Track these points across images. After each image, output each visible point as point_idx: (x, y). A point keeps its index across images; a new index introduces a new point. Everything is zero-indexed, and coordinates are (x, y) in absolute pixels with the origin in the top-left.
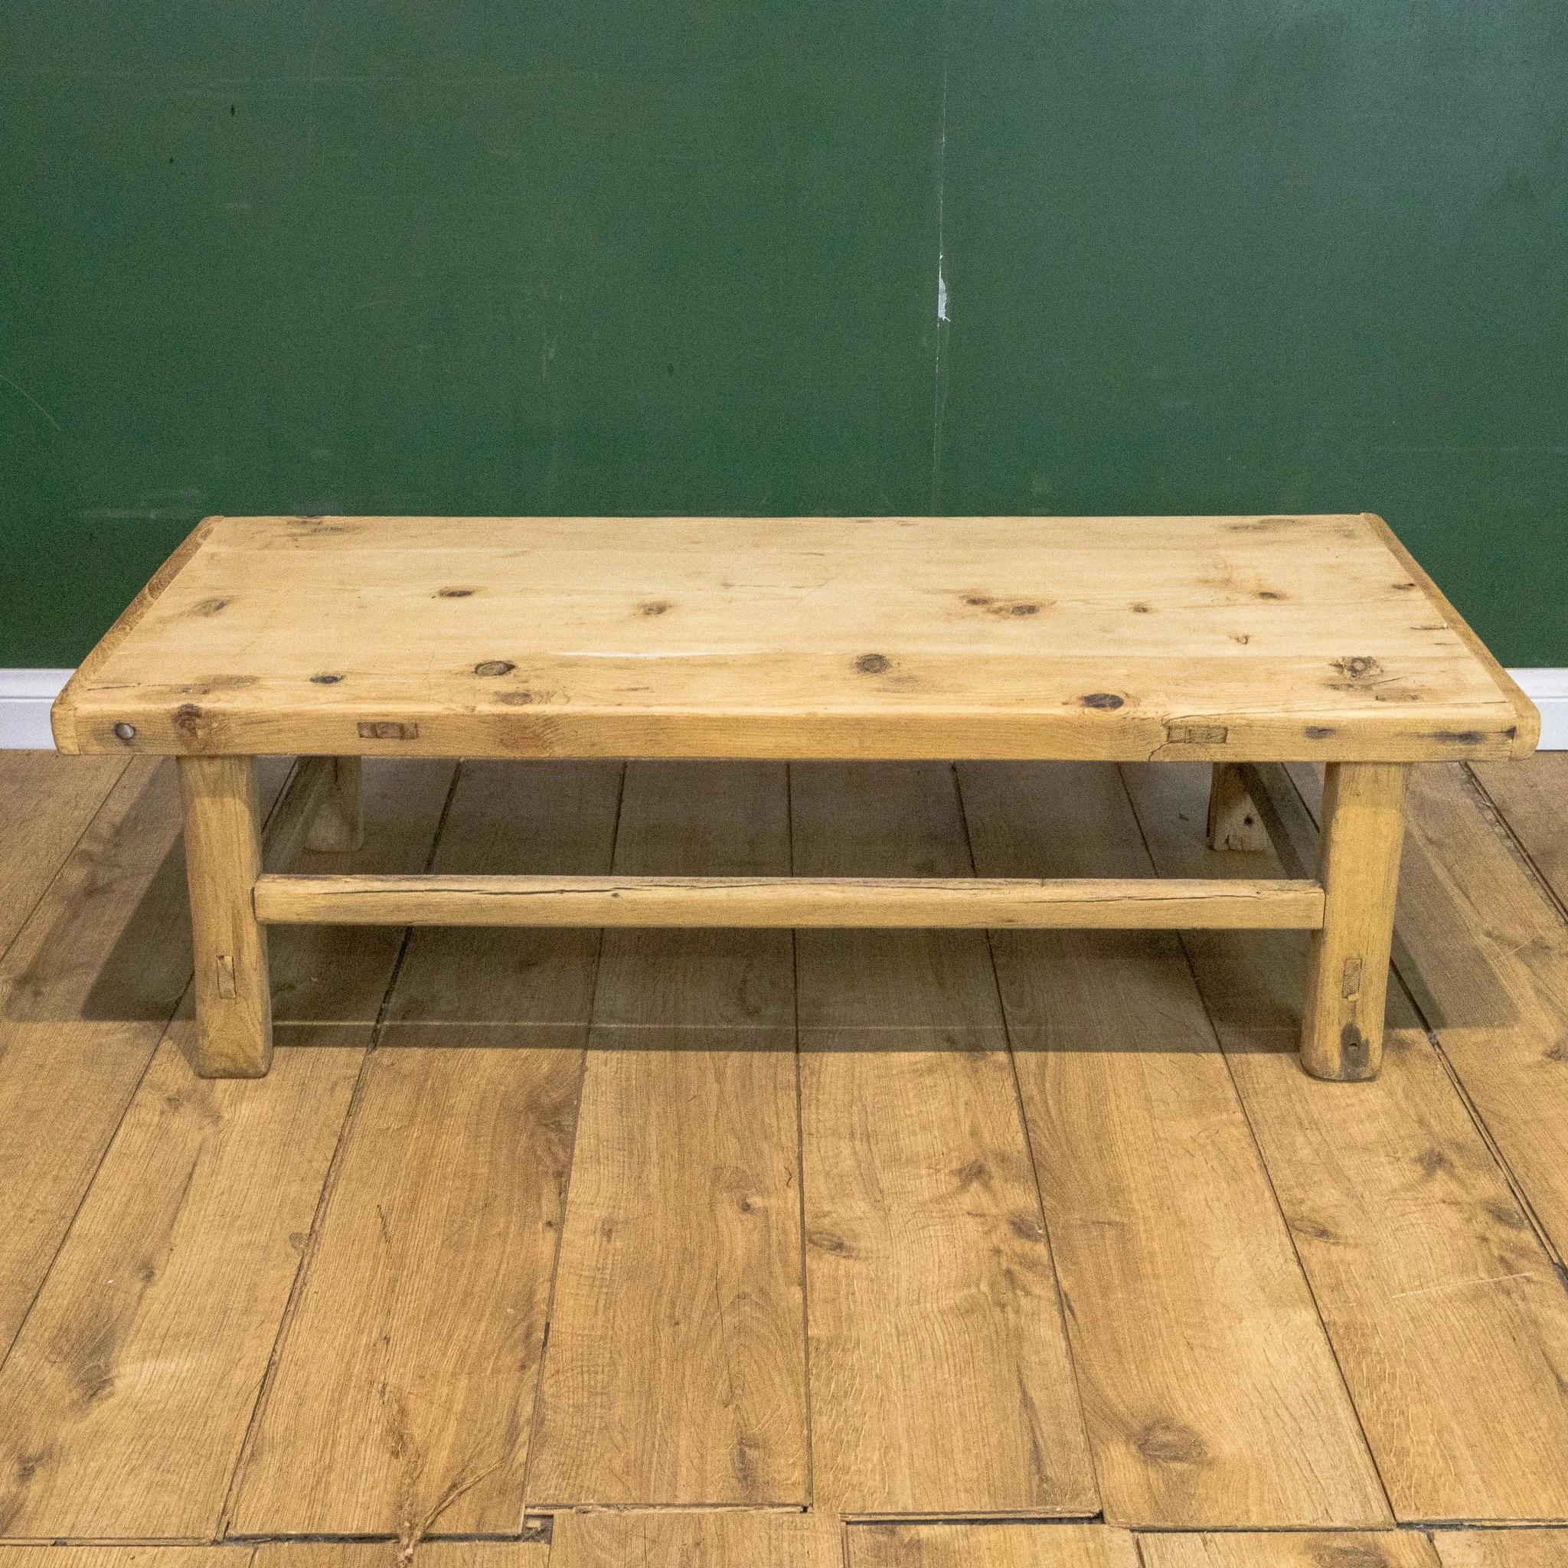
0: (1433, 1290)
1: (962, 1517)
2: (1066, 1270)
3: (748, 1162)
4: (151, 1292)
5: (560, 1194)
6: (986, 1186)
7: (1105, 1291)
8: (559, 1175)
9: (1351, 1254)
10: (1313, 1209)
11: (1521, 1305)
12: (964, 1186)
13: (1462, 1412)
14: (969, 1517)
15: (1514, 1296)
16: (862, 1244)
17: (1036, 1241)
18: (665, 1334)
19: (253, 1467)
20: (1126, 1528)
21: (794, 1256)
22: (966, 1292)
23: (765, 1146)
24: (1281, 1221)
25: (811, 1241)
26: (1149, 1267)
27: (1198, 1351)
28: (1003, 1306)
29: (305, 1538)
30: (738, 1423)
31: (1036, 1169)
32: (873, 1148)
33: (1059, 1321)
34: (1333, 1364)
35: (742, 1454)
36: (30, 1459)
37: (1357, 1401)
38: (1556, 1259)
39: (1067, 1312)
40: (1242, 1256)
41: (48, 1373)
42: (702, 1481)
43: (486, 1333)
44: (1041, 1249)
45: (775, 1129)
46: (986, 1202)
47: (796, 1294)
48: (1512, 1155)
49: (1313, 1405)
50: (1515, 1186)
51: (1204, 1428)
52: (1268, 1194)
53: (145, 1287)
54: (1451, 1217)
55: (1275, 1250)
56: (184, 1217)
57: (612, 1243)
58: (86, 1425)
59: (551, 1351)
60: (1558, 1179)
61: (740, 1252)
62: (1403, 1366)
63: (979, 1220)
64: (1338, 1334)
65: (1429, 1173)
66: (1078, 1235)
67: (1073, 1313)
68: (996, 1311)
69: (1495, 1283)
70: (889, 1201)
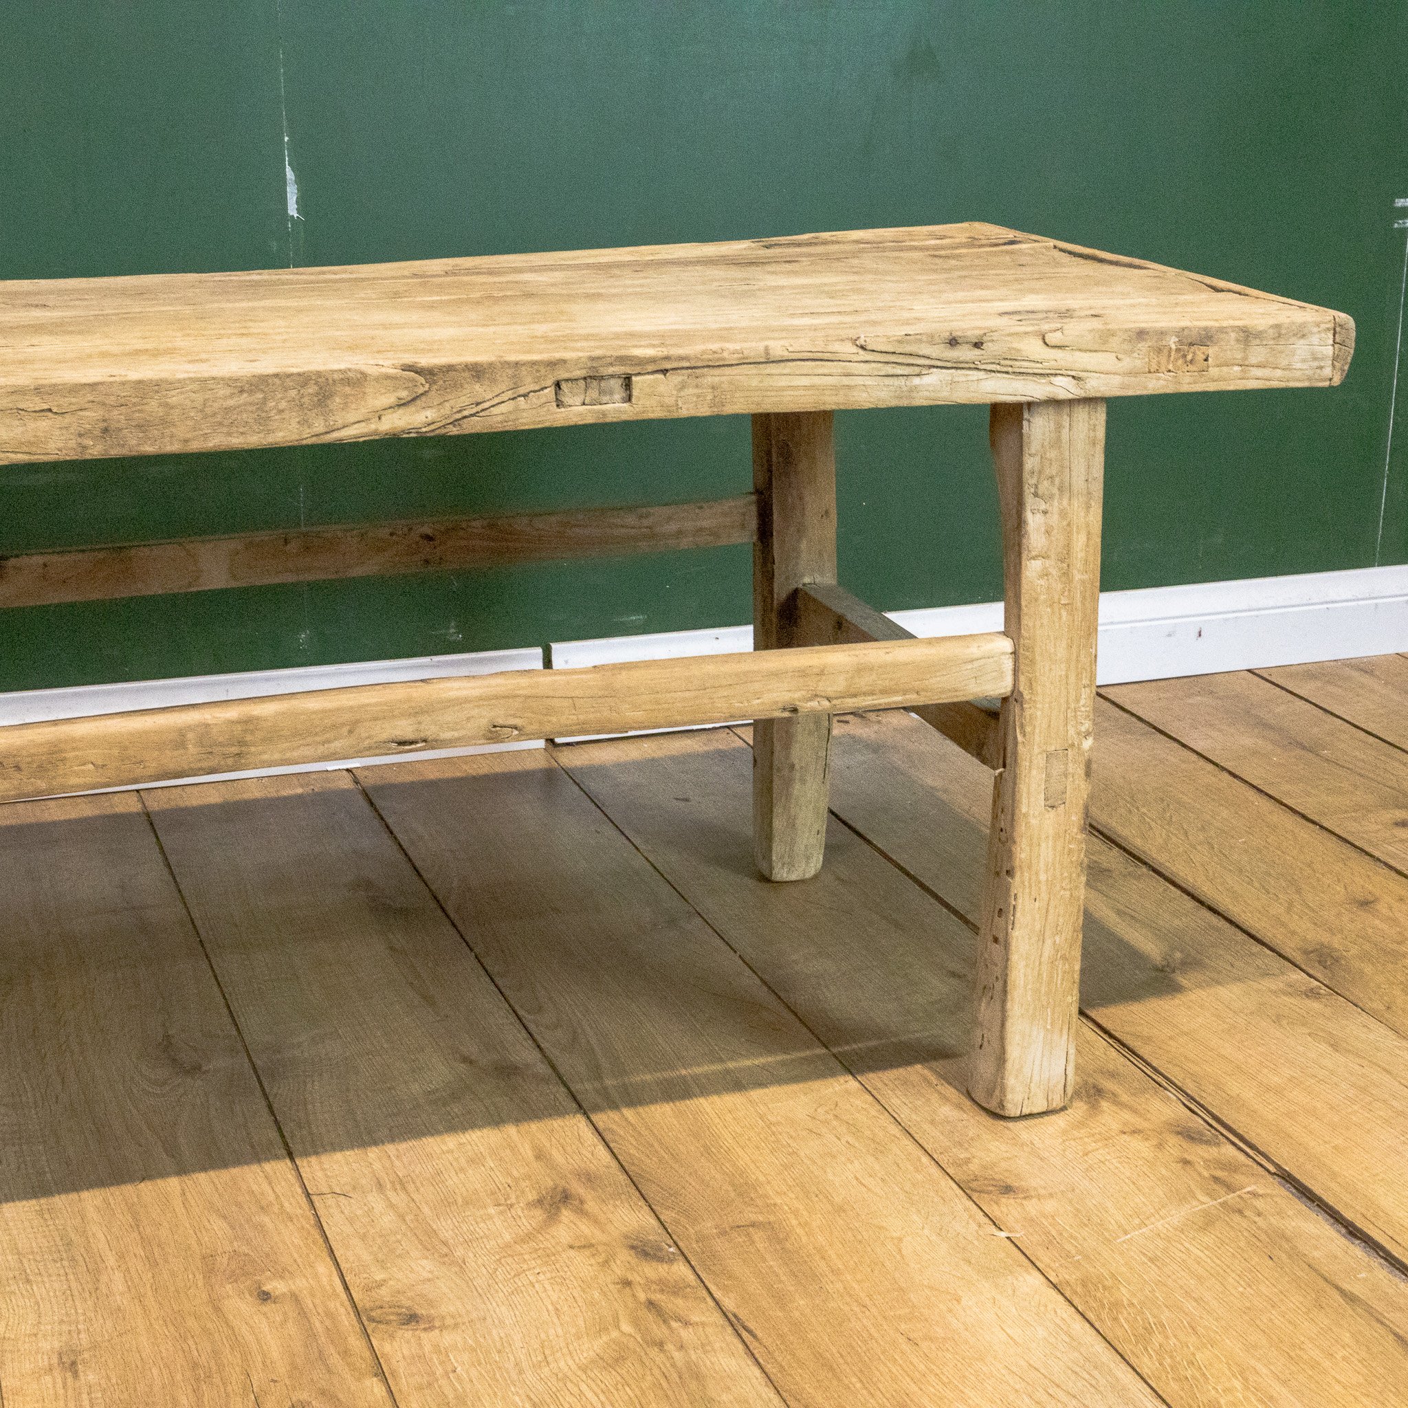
0: (1160, 1225)
2: (725, 1289)
3: (248, 1242)
6: (581, 1211)
7: (781, 1301)
9: (1050, 1206)
10: (985, 1167)
11: (1261, 1222)
12: (552, 1216)
13: (1255, 1347)
15: (1248, 1213)
16: (444, 1309)
17: (671, 1261)
21: (356, 1343)
22: (605, 1338)
23: (266, 1220)
24: (954, 1185)
25: (372, 1320)
26: (822, 1264)
27: (924, 1345)
28: (661, 1345)
31: (636, 1182)
32: (415, 1196)
33: (740, 1347)
34: (1088, 1327)
37: (1133, 1360)
38: (1272, 1169)
39: (745, 1334)
40: (926, 1231)
44: (681, 1270)
45: (272, 1197)
46: (586, 1229)
47: (378, 1389)
49: (1087, 1377)
50: (1193, 1103)
52: (925, 1160)
54: (1140, 1147)
55: (962, 1215)
57: (82, 1378)
60: (1235, 1087)
61: (275, 1353)
62: (1167, 1313)
63: (587, 1252)
64: (1076, 1293)
65: (1094, 1107)
66: (720, 1245)
67: (754, 1336)
68: (654, 1352)
69: (1221, 1204)
70: (459, 1252)
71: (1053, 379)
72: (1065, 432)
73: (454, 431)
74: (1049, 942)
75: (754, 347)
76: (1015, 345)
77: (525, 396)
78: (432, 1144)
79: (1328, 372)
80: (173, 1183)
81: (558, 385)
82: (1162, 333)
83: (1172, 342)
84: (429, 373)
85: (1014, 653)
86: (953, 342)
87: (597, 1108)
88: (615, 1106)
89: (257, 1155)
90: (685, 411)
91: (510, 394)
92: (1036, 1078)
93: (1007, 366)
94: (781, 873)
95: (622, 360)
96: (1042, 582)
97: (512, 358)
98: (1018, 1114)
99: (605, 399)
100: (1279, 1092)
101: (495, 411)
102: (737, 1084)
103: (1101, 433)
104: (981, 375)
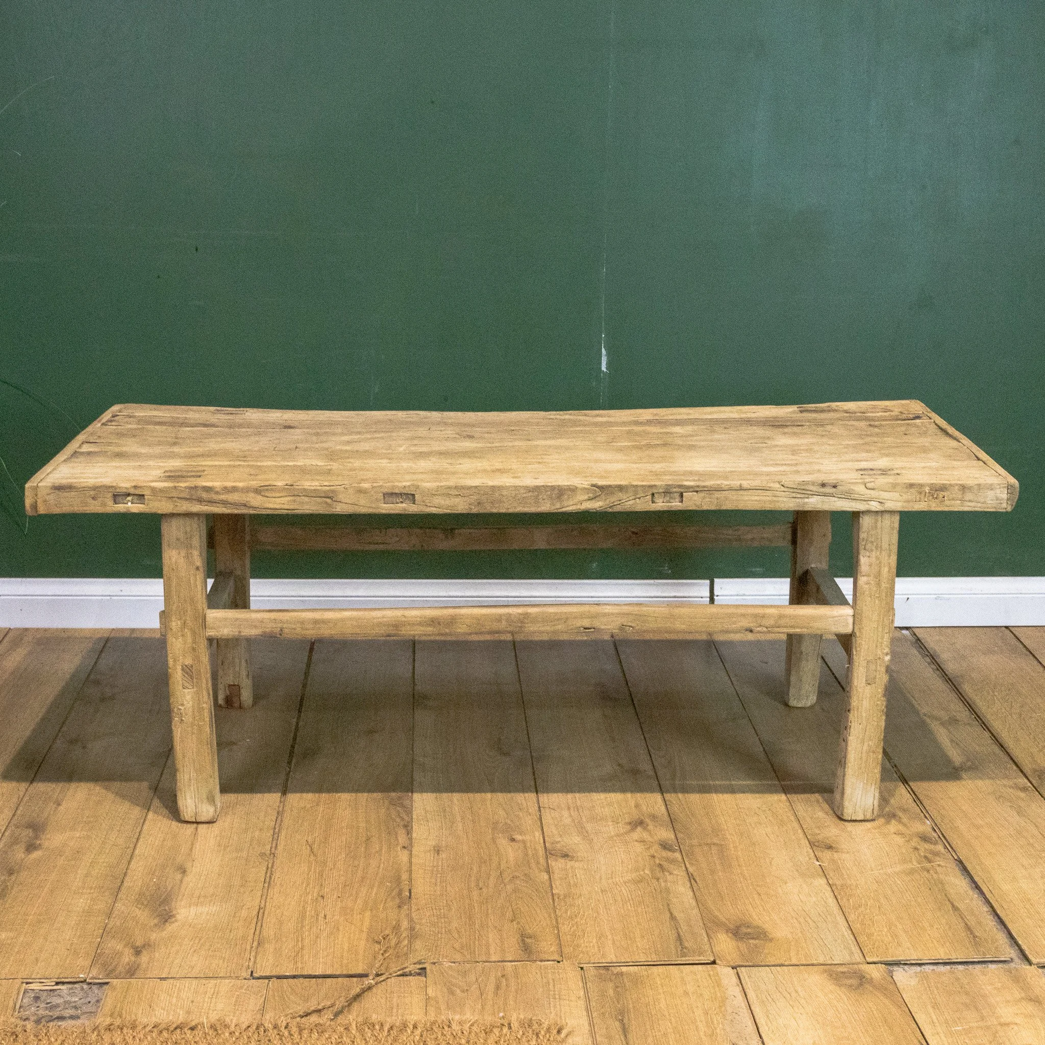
0: (889, 871)
1: (642, 963)
2: (691, 864)
3: (512, 820)
4: (186, 879)
5: (408, 834)
6: (645, 829)
7: (713, 872)
8: (405, 826)
9: (845, 856)
10: (825, 838)
11: (935, 876)
12: (633, 829)
13: (902, 919)
14: (646, 963)
15: (931, 872)
16: (579, 854)
17: (674, 851)
18: (475, 893)
19: (260, 949)
20: (729, 966)
21: (542, 861)
22: (638, 874)
23: (521, 813)
24: (807, 842)
25: (550, 854)
26: (736, 862)
27: (763, 896)
28: (658, 879)
29: (294, 977)
30: (520, 929)
31: (672, 821)
32: (581, 814)
33: (689, 885)
34: (835, 900)
35: (523, 940)
36: (138, 947)
37: (847, 914)
38: (956, 858)
39: (692, 881)
40: (786, 857)
41: (138, 912)
42: (503, 950)
43: (376, 894)
44: (677, 855)
45: (525, 805)
46: (645, 835)
47: (546, 877)
48: (934, 814)
49: (824, 917)
50: (936, 828)
51: (767, 927)
52: (800, 831)
53: (183, 877)
54: (899, 840)
55: (804, 854)
56: (197, 846)
57: (441, 855)
58: (164, 934)
59: (414, 901)
60: (958, 823)
61: (511, 859)
62: (872, 901)
63: (642, 844)
64: (837, 888)
65: (888, 822)
66: (697, 850)
67: (696, 882)
68: (654, 881)
69: (922, 867)
70: (592, 836)
71: (869, 502)
72: (879, 524)
73: (610, 510)
74: (866, 744)
75: (736, 483)
76: (852, 487)
77: (639, 498)
78: (596, 796)
79: (1004, 505)
80: (489, 795)
81: (653, 494)
82: (921, 486)
83: (927, 489)
84: (601, 488)
85: (854, 616)
86: (823, 485)
87: (668, 791)
88: (675, 792)
89: (524, 790)
90: (705, 508)
91: (633, 497)
92: (858, 804)
93: (848, 495)
94: (793, 703)
95: (680, 486)
96: (867, 586)
97: (635, 483)
98: (850, 819)
99: (672, 501)
100: (978, 827)
101: (626, 503)
102: (732, 790)
103: (897, 525)
104: (836, 499)
